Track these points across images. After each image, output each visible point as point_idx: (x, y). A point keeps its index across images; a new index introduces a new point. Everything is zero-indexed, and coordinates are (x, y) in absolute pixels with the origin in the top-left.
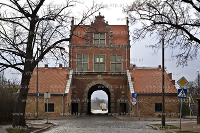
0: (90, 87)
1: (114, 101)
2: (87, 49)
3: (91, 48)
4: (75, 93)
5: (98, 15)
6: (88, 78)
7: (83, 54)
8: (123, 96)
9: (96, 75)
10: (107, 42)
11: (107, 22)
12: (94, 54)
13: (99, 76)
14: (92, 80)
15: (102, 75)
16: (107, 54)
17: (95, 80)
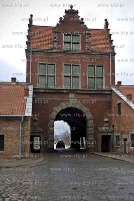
0: (58, 111)
1: (93, 132)
2: (54, 56)
3: (59, 55)
4: (35, 121)
5: (70, 8)
6: (56, 98)
7: (47, 63)
8: (106, 124)
9: (67, 93)
10: (83, 47)
11: (82, 19)
12: (63, 64)
13: (72, 95)
14: (62, 101)
15: (75, 93)
16: (82, 64)
17: (66, 101)
